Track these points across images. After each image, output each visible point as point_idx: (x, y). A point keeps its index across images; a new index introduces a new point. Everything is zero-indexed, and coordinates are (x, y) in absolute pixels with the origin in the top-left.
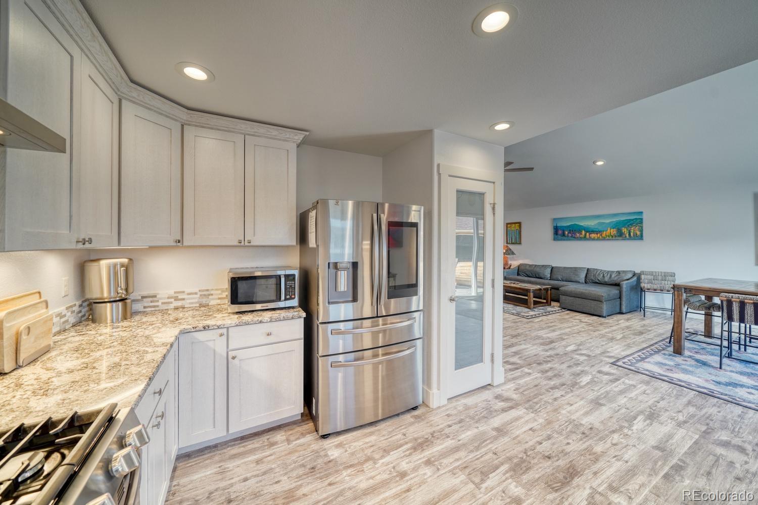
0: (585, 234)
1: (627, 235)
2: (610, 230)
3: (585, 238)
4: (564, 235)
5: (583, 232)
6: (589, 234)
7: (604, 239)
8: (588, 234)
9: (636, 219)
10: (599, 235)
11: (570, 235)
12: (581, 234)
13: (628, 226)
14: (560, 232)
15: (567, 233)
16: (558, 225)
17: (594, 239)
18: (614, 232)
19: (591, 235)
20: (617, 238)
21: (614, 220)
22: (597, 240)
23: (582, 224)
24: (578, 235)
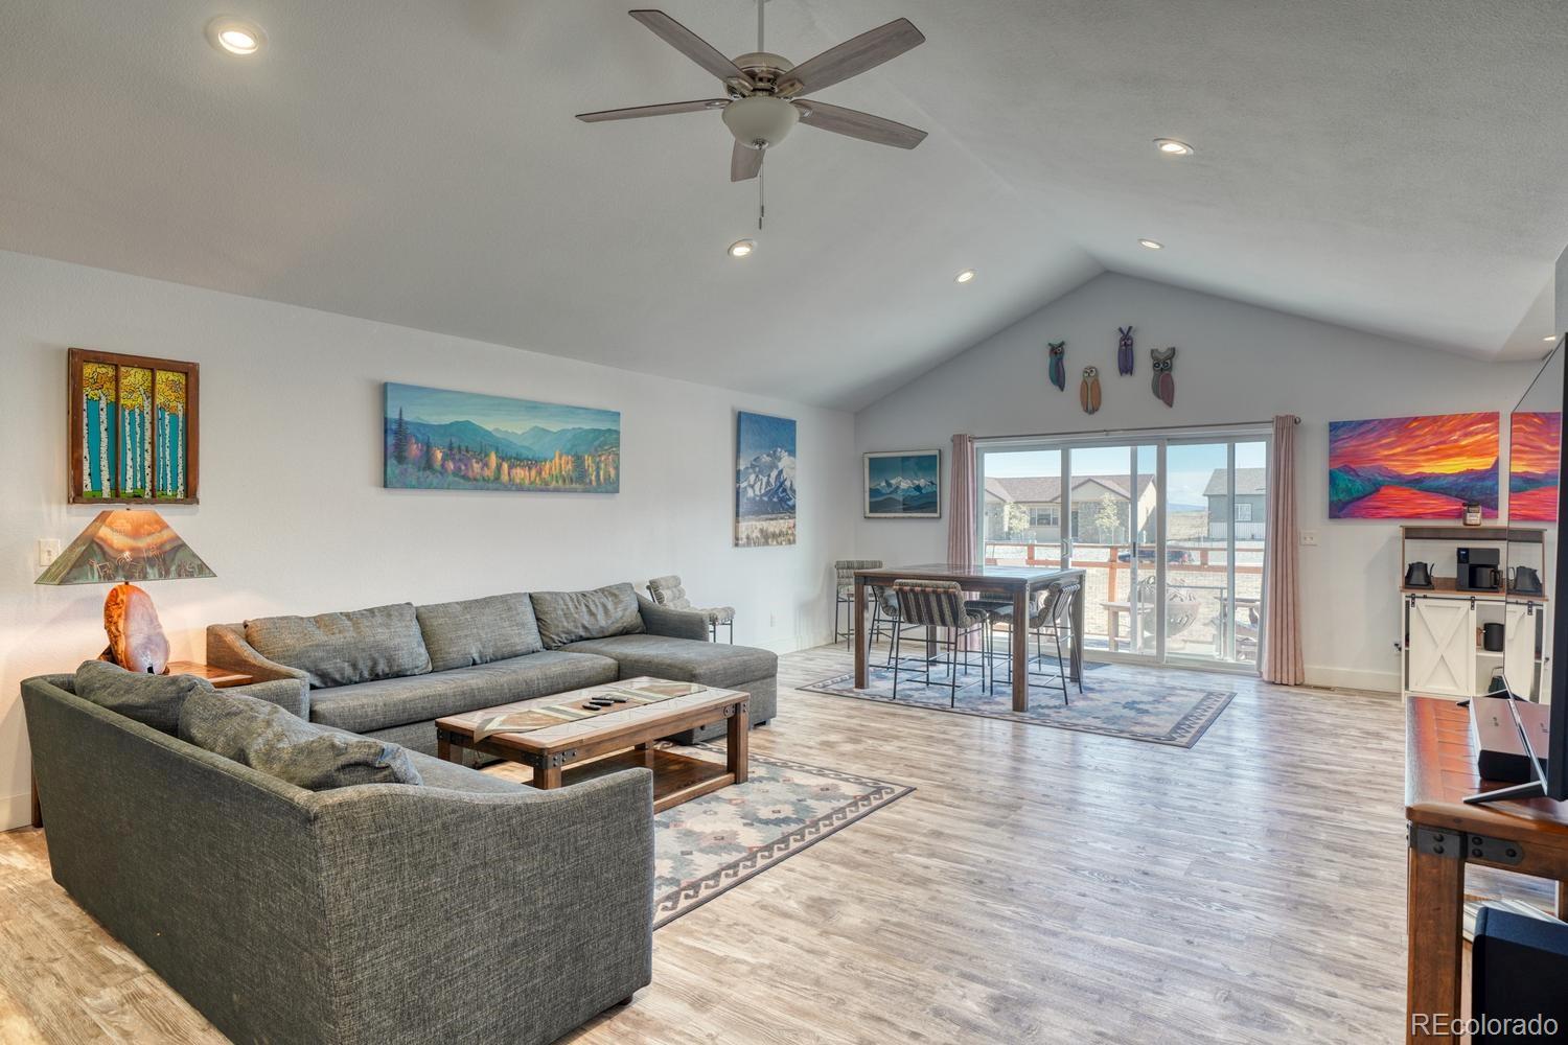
0: (499, 467)
1: (593, 478)
2: (560, 459)
3: (494, 484)
4: (428, 464)
5: (493, 459)
6: (510, 468)
7: (545, 489)
8: (505, 466)
9: (609, 430)
10: (533, 472)
11: (451, 466)
12: (486, 465)
13: (596, 450)
14: (414, 450)
15: (439, 455)
16: (407, 418)
17: (520, 488)
18: (567, 466)
19: (514, 471)
20: (574, 485)
21: (570, 427)
22: (529, 490)
23: (489, 427)
24: (477, 467)
